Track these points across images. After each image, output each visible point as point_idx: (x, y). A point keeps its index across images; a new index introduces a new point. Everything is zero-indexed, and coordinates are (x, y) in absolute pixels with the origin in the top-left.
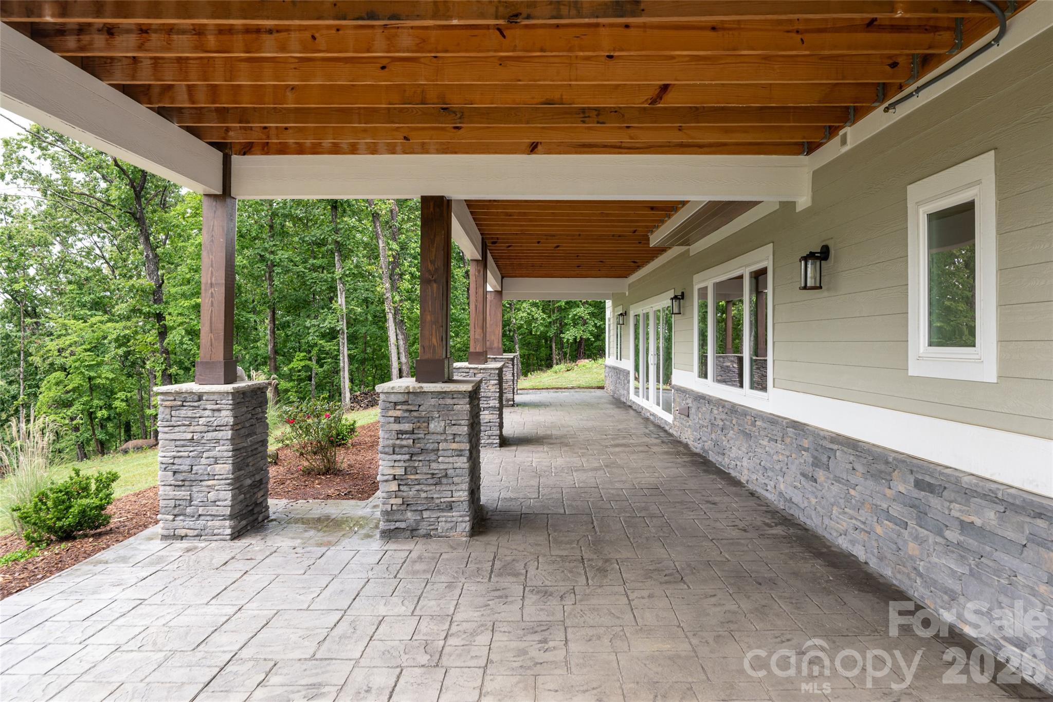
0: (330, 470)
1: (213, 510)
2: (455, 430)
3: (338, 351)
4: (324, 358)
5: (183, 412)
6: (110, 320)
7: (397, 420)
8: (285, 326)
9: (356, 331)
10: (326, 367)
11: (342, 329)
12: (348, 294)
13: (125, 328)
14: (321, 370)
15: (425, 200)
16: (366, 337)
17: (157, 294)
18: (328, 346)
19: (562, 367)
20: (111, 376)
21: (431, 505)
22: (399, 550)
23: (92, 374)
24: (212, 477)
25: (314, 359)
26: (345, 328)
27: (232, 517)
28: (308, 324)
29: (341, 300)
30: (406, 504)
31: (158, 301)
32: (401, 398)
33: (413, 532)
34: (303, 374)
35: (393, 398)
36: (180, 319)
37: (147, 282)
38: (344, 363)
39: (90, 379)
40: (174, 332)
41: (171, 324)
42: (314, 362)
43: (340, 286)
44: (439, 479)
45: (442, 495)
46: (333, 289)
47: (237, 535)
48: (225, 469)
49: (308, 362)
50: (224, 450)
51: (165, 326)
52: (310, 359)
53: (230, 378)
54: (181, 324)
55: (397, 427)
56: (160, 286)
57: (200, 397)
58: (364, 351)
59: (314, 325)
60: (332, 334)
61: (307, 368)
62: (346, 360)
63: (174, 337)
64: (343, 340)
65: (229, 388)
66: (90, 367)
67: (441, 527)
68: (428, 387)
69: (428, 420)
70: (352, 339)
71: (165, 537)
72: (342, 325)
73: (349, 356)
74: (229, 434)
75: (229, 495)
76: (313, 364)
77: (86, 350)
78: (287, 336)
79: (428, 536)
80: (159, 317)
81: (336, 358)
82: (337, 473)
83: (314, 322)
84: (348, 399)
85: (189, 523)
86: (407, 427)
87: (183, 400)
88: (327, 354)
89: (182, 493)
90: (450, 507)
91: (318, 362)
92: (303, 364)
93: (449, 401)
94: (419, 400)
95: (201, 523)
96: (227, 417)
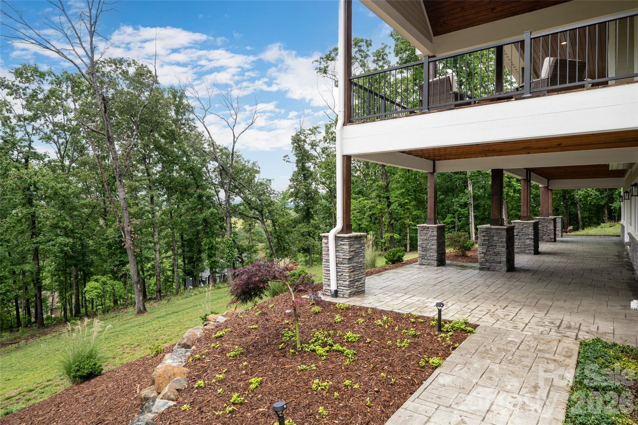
0: (464, 256)
1: (432, 258)
2: (502, 240)
3: (469, 213)
4: (461, 218)
5: (424, 232)
6: (366, 199)
7: (484, 236)
8: (442, 201)
9: (479, 203)
10: (462, 222)
11: (470, 203)
12: (474, 184)
13: (372, 203)
14: (460, 223)
15: (493, 171)
16: (484, 206)
17: (386, 188)
18: (463, 211)
19: (608, 224)
20: (367, 224)
21: (494, 261)
22: (482, 273)
23: (360, 223)
24: (432, 249)
25: (457, 217)
26: (472, 203)
27: (437, 260)
28: (453, 200)
29: (470, 188)
30: (487, 261)
31: (387, 191)
32: (485, 230)
33: (488, 269)
34: (451, 226)
35: (482, 230)
36: (396, 199)
37: (381, 183)
38: (472, 220)
39: (359, 225)
40: (394, 204)
41: (393, 201)
42: (457, 219)
43: (469, 182)
44: (497, 254)
45: (497, 259)
46: (466, 182)
47: (438, 266)
48: (435, 247)
49: (453, 219)
50: (435, 242)
51: (390, 202)
52: (454, 218)
53: (435, 223)
54: (396, 201)
55: (483, 238)
56: (388, 185)
57: (428, 228)
58: (483, 214)
59: (456, 201)
60: (465, 205)
61: (453, 222)
62: (473, 218)
63: (393, 206)
64: (472, 208)
65: (436, 225)
66: (359, 220)
67: (497, 268)
68: (493, 227)
69: (493, 237)
70: (476, 207)
71: (420, 264)
72: (471, 201)
73: (475, 216)
74: (436, 238)
75: (436, 254)
76: (456, 220)
77: (358, 212)
78: (443, 206)
79: (493, 270)
80: (388, 198)
81: (467, 217)
82: (466, 256)
83: (457, 199)
84: (474, 238)
85: (426, 261)
86: (487, 238)
87: (424, 228)
88: (463, 215)
89: (424, 253)
90: (500, 262)
91: (458, 219)
92: (451, 220)
93: (500, 231)
94: (490, 231)
95: (429, 261)
96: (435, 233)
